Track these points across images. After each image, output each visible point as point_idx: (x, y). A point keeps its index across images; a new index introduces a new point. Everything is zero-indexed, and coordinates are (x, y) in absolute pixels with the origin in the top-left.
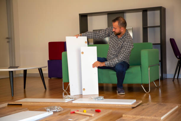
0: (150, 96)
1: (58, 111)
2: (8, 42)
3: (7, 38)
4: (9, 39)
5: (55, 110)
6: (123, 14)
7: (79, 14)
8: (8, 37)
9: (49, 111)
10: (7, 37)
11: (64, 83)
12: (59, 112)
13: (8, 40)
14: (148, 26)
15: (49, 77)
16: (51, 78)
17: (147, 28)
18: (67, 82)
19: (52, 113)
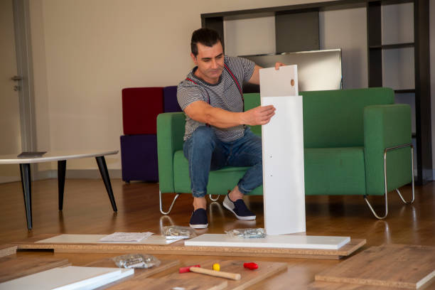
0: (387, 228)
1: (146, 266)
2: (18, 88)
3: (15, 79)
4: (19, 80)
5: (139, 265)
6: (316, 13)
7: (202, 16)
8: (16, 75)
9: (123, 267)
10: (15, 77)
11: (162, 194)
12: (150, 268)
13: (16, 84)
14: (382, 44)
15: (124, 179)
16: (129, 182)
17: (380, 49)
18: (172, 191)
19: (132, 272)
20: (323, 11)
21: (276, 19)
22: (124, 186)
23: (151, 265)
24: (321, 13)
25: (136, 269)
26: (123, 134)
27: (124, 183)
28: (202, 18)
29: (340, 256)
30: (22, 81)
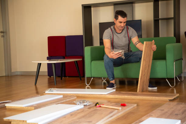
0: (175, 91)
2: (3, 36)
3: (2, 32)
4: (3, 33)
5: (85, 104)
6: (131, 4)
7: (82, 5)
10: (2, 31)
12: (89, 105)
13: (2, 34)
14: (160, 18)
15: (48, 75)
16: (51, 77)
17: (158, 20)
18: (90, 76)
19: (83, 106)
20: (135, 3)
21: (114, 7)
22: (48, 78)
23: (89, 104)
24: (133, 4)
25: (84, 105)
26: (48, 56)
27: (49, 77)
28: (82, 6)
29: (169, 100)
30: (5, 33)
